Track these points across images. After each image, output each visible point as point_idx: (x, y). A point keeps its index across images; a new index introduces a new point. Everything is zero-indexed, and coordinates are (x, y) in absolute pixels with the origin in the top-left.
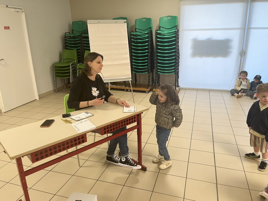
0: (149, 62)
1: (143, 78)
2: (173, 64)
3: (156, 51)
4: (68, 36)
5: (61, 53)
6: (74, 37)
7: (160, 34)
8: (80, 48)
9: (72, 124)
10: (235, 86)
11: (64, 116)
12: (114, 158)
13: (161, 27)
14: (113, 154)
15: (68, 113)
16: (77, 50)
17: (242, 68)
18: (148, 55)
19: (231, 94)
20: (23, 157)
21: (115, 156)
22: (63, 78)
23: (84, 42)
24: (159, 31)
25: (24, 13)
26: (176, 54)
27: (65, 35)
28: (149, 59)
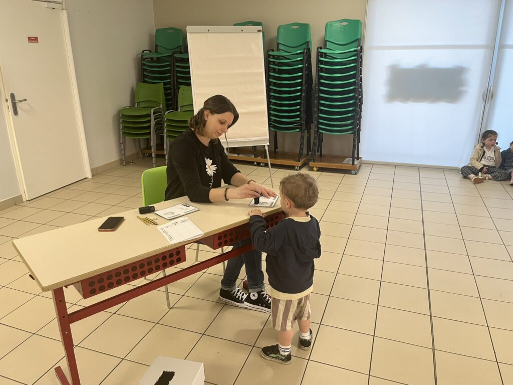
0: (302, 109)
1: (291, 140)
2: (350, 115)
3: (317, 88)
4: (147, 57)
5: (135, 89)
6: (158, 60)
7: (325, 55)
8: (170, 82)
9: (159, 227)
10: (472, 159)
11: (143, 211)
12: (234, 292)
13: (328, 42)
14: (233, 286)
15: (150, 206)
16: (165, 84)
17: (486, 126)
18: (301, 95)
19: (461, 175)
20: (66, 287)
21: (237, 289)
22: (136, 138)
23: (178, 69)
24: (325, 49)
25: (65, 11)
26: (356, 95)
27: (142, 56)
28: (302, 105)
